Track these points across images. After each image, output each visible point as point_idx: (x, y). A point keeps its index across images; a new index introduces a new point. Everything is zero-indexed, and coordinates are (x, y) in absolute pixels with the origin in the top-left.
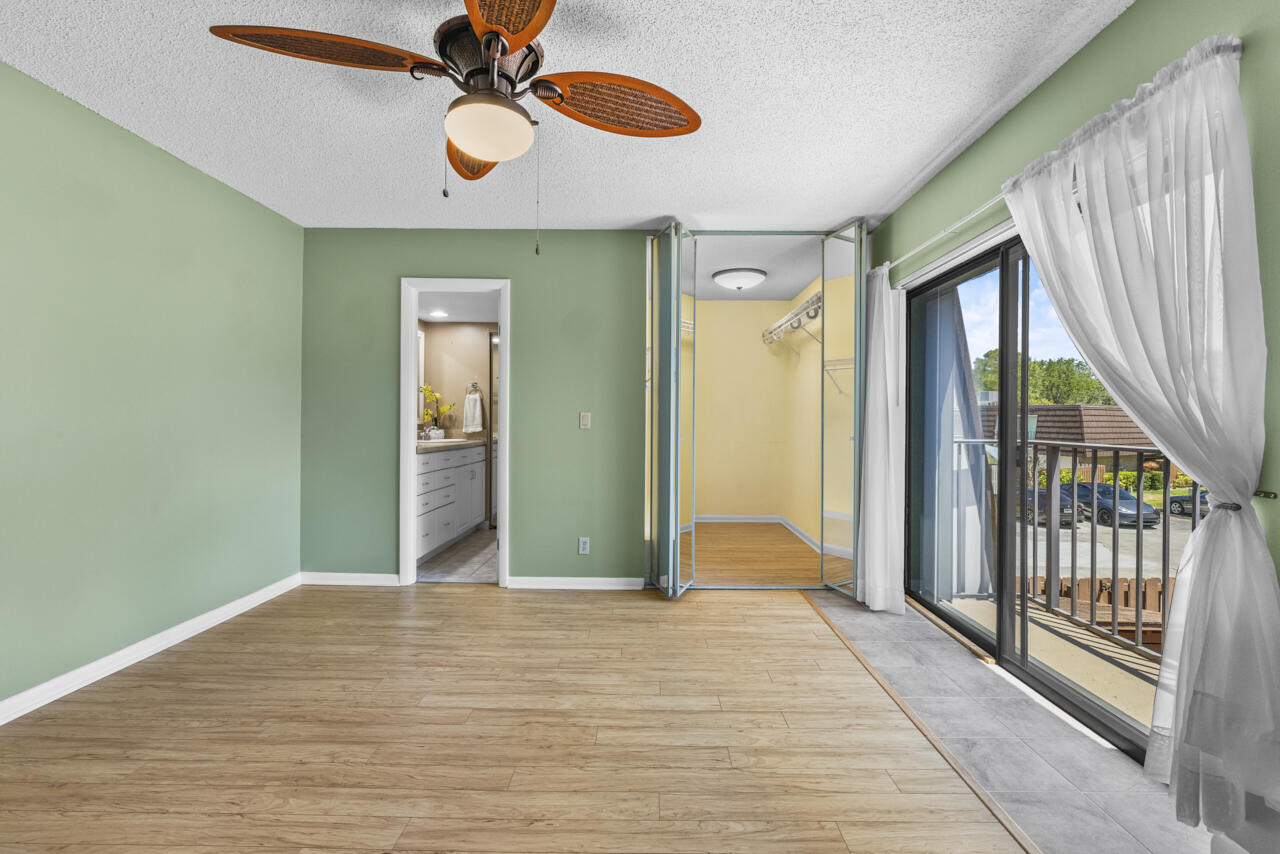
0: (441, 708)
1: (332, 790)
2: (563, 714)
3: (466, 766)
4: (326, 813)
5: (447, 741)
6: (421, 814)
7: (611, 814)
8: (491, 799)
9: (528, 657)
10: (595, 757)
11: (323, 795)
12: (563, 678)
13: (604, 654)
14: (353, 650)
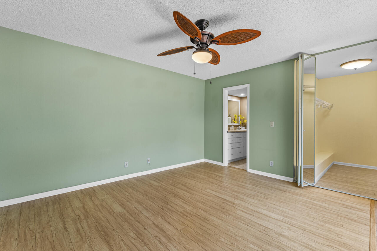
0: (209, 193)
1: (179, 199)
2: (234, 204)
3: (204, 205)
4: (176, 202)
5: (204, 199)
6: (189, 209)
7: (223, 227)
8: (202, 212)
9: (238, 189)
10: (232, 215)
11: (178, 199)
12: (241, 196)
13: (259, 194)
14: (203, 176)
